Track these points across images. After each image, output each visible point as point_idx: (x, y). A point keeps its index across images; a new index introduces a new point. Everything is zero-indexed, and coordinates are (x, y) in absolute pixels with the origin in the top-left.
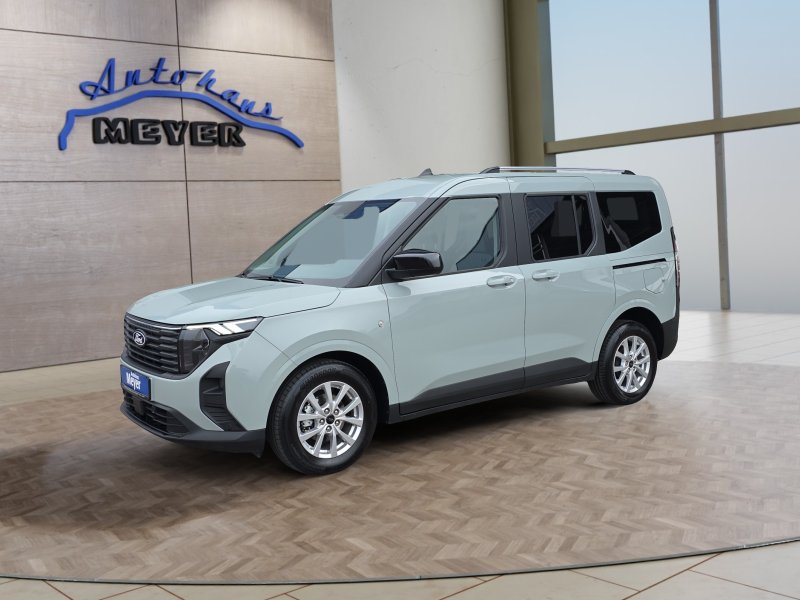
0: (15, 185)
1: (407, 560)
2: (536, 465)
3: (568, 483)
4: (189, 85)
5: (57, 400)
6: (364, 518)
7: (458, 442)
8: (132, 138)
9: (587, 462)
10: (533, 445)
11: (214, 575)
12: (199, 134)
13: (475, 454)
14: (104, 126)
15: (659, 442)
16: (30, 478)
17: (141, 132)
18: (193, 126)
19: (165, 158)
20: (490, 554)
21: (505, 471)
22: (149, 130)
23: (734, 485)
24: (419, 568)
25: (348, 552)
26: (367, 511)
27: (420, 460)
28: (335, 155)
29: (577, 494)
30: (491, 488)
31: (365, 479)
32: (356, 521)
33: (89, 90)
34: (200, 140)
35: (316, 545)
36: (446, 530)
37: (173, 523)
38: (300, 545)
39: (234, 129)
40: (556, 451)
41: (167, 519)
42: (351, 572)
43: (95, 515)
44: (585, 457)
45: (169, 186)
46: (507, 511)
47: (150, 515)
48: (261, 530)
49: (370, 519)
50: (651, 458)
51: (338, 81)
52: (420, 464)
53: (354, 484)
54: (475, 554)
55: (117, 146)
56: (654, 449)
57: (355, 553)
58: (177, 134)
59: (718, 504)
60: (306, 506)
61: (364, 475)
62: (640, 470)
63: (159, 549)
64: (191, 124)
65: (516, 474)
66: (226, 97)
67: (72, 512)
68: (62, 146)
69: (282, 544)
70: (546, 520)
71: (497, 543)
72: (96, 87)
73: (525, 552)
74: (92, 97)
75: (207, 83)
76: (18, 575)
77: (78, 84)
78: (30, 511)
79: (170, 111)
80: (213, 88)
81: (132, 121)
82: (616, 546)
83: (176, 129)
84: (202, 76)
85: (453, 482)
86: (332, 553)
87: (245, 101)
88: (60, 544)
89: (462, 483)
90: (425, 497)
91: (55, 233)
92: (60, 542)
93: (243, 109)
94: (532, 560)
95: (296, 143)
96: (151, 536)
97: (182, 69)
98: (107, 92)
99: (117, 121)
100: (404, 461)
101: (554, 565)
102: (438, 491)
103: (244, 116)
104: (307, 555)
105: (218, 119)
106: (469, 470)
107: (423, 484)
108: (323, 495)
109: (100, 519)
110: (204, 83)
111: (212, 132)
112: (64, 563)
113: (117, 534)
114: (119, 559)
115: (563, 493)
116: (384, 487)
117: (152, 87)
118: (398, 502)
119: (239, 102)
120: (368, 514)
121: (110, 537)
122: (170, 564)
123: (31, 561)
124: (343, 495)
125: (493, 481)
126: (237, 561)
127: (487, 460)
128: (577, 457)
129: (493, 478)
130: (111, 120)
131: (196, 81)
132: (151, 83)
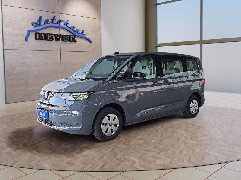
0: (13, 51)
1: (149, 164)
2: (171, 136)
3: (182, 141)
4: (62, 24)
5: (28, 113)
8: (46, 38)
9: (184, 135)
10: (168, 130)
12: (64, 38)
13: (154, 132)
14: (38, 35)
15: (200, 129)
17: (48, 37)
18: (63, 36)
19: (55, 45)
20: (170, 162)
21: (164, 137)
22: (50, 36)
26: (132, 149)
28: (100, 45)
30: (161, 142)
32: (130, 152)
33: (34, 25)
34: (64, 40)
35: (122, 159)
36: (156, 155)
37: (80, 152)
38: (118, 159)
40: (175, 132)
42: (135, 168)
43: (56, 150)
44: (183, 134)
45: (55, 52)
46: (169, 149)
47: (72, 150)
48: (105, 155)
51: (102, 25)
53: (125, 141)
54: (166, 162)
55: (42, 41)
58: (58, 38)
59: (223, 148)
61: (126, 138)
62: (199, 138)
63: (79, 160)
64: (62, 35)
66: (72, 28)
67: (49, 149)
68: (26, 40)
69: (113, 159)
70: (181, 152)
72: (36, 24)
73: (179, 162)
74: (35, 27)
75: (67, 24)
76: (42, 168)
77: (31, 23)
79: (56, 31)
80: (68, 25)
81: (46, 34)
82: (202, 160)
83: (58, 36)
84: (65, 22)
85: (151, 141)
87: (77, 29)
88: (50, 159)
89: (153, 141)
93: (76, 32)
94: (182, 164)
95: (90, 42)
97: (60, 20)
98: (39, 25)
99: (42, 34)
100: (135, 134)
102: (148, 143)
103: (76, 34)
104: (121, 163)
108: (118, 144)
110: (66, 24)
111: (67, 38)
113: (65, 155)
114: (69, 163)
116: (133, 142)
119: (75, 30)
120: (132, 150)
121: (64, 157)
122: (84, 165)
123: (44, 164)
124: (123, 144)
125: (162, 140)
126: (102, 164)
127: (158, 134)
128: (181, 134)
129: (161, 140)
130: (40, 33)
131: (64, 23)
132: (51, 23)
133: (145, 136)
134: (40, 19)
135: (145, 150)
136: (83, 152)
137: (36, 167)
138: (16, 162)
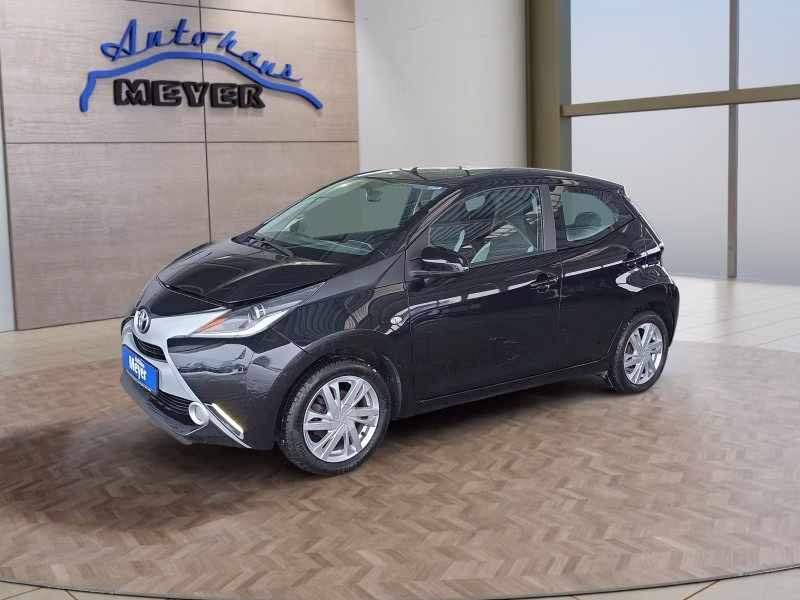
4: (210, 46)
6: (376, 526)
8: (152, 98)
11: (229, 591)
12: (219, 95)
14: (125, 88)
17: (161, 93)
18: (214, 87)
19: (185, 119)
20: (496, 575)
22: (169, 91)
23: (733, 499)
24: (426, 589)
25: (359, 568)
27: (430, 456)
28: (354, 115)
29: (581, 503)
31: (375, 478)
32: (367, 530)
33: (110, 51)
34: (220, 102)
35: (328, 557)
36: (455, 544)
37: (190, 525)
38: (314, 557)
41: (185, 520)
42: (362, 591)
45: (188, 147)
50: (653, 462)
51: (358, 42)
54: (481, 575)
55: (137, 106)
56: (657, 451)
57: (367, 569)
58: (197, 95)
59: (717, 522)
60: (320, 510)
61: (375, 473)
62: (643, 477)
63: (177, 556)
64: (212, 85)
65: (523, 477)
66: (247, 59)
67: (94, 507)
68: (83, 107)
69: (296, 555)
70: (550, 536)
71: (502, 561)
72: (118, 48)
73: (529, 574)
75: (228, 44)
76: (41, 583)
78: (55, 504)
79: (190, 72)
80: (233, 49)
81: (153, 83)
82: (618, 568)
83: (197, 90)
84: (224, 37)
85: (461, 485)
86: (343, 569)
87: (265, 62)
91: (76, 194)
92: (82, 545)
93: (263, 71)
95: (316, 105)
96: (169, 540)
97: (203, 30)
98: (128, 54)
99: (138, 82)
101: (555, 591)
102: (447, 495)
103: (264, 78)
104: (319, 570)
105: (238, 80)
106: (477, 470)
107: (432, 486)
108: (336, 495)
109: (120, 517)
110: (225, 43)
111: (232, 94)
112: (86, 570)
113: (136, 536)
114: (139, 567)
115: (568, 502)
117: (173, 48)
118: (407, 508)
119: (259, 64)
121: (130, 540)
122: (188, 576)
124: (355, 496)
125: (500, 485)
126: (252, 574)
127: (496, 458)
130: (132, 81)
131: (217, 42)
132: (172, 44)
133: (447, 467)
134: (131, 31)
135: (424, 524)
137: (25, 578)
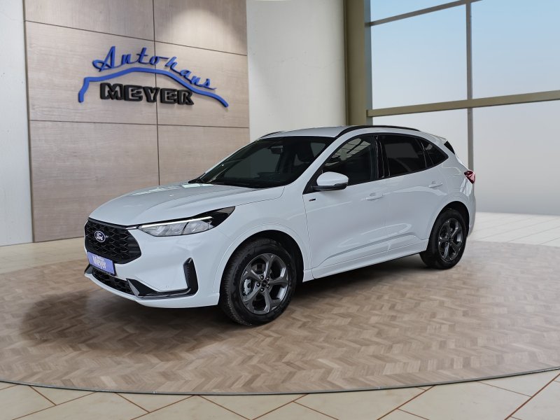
0: (50, 123)
1: (366, 375)
2: (415, 307)
3: (443, 319)
4: (160, 66)
6: (322, 344)
7: (358, 292)
8: (124, 96)
9: (445, 305)
10: (406, 294)
11: (237, 387)
13: (372, 299)
14: (107, 89)
15: (482, 292)
16: (81, 315)
17: (130, 93)
18: (162, 91)
19: (143, 110)
20: (420, 370)
21: (398, 311)
22: (135, 92)
23: (547, 321)
24: (377, 381)
25: (323, 370)
26: (322, 339)
27: (339, 303)
28: (246, 112)
29: (452, 327)
30: (392, 322)
31: (309, 316)
32: (317, 346)
33: (99, 65)
34: (166, 100)
35: (298, 363)
37: (193, 348)
38: (288, 364)
39: (187, 94)
40: (423, 298)
45: (146, 127)
46: (413, 339)
47: (175, 342)
48: (256, 353)
49: (326, 345)
51: (249, 67)
52: (341, 306)
53: (305, 320)
55: (115, 100)
57: (329, 371)
58: (152, 95)
60: (280, 336)
63: (191, 367)
67: (120, 340)
68: (80, 100)
71: (419, 362)
72: (103, 64)
73: (442, 369)
74: (100, 70)
75: (171, 65)
76: (96, 389)
77: (92, 61)
78: (90, 339)
79: (148, 81)
80: (175, 68)
81: (125, 86)
83: (152, 92)
84: (169, 60)
86: (313, 371)
87: (194, 77)
89: (374, 320)
90: (356, 329)
91: (75, 154)
92: (119, 363)
93: (193, 82)
94: (448, 375)
95: (224, 105)
96: (181, 359)
97: (156, 56)
98: (110, 67)
99: (115, 85)
100: (327, 304)
101: (466, 378)
102: (361, 324)
103: (193, 87)
105: (178, 88)
106: (374, 310)
107: (349, 320)
108: (287, 327)
109: (141, 345)
110: (170, 65)
111: (173, 95)
112: (126, 378)
113: (156, 356)
114: (165, 375)
115: (443, 326)
116: (325, 322)
117: (137, 65)
118: (339, 333)
119: (190, 77)
120: (324, 341)
121: (154, 360)
122: (204, 379)
123: (103, 378)
124: (300, 327)
125: (394, 318)
126: (250, 376)
127: (382, 303)
128: (438, 302)
129: (393, 316)
130: (112, 84)
131: (165, 63)
132: (137, 63)
133: (353, 309)
134: (112, 54)
135: (355, 342)
136: (200, 348)
137: (82, 386)
138: (33, 374)
